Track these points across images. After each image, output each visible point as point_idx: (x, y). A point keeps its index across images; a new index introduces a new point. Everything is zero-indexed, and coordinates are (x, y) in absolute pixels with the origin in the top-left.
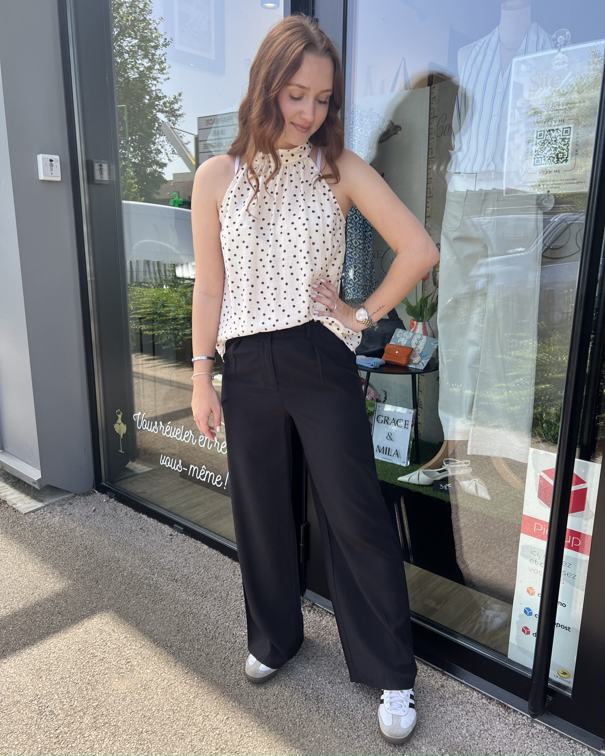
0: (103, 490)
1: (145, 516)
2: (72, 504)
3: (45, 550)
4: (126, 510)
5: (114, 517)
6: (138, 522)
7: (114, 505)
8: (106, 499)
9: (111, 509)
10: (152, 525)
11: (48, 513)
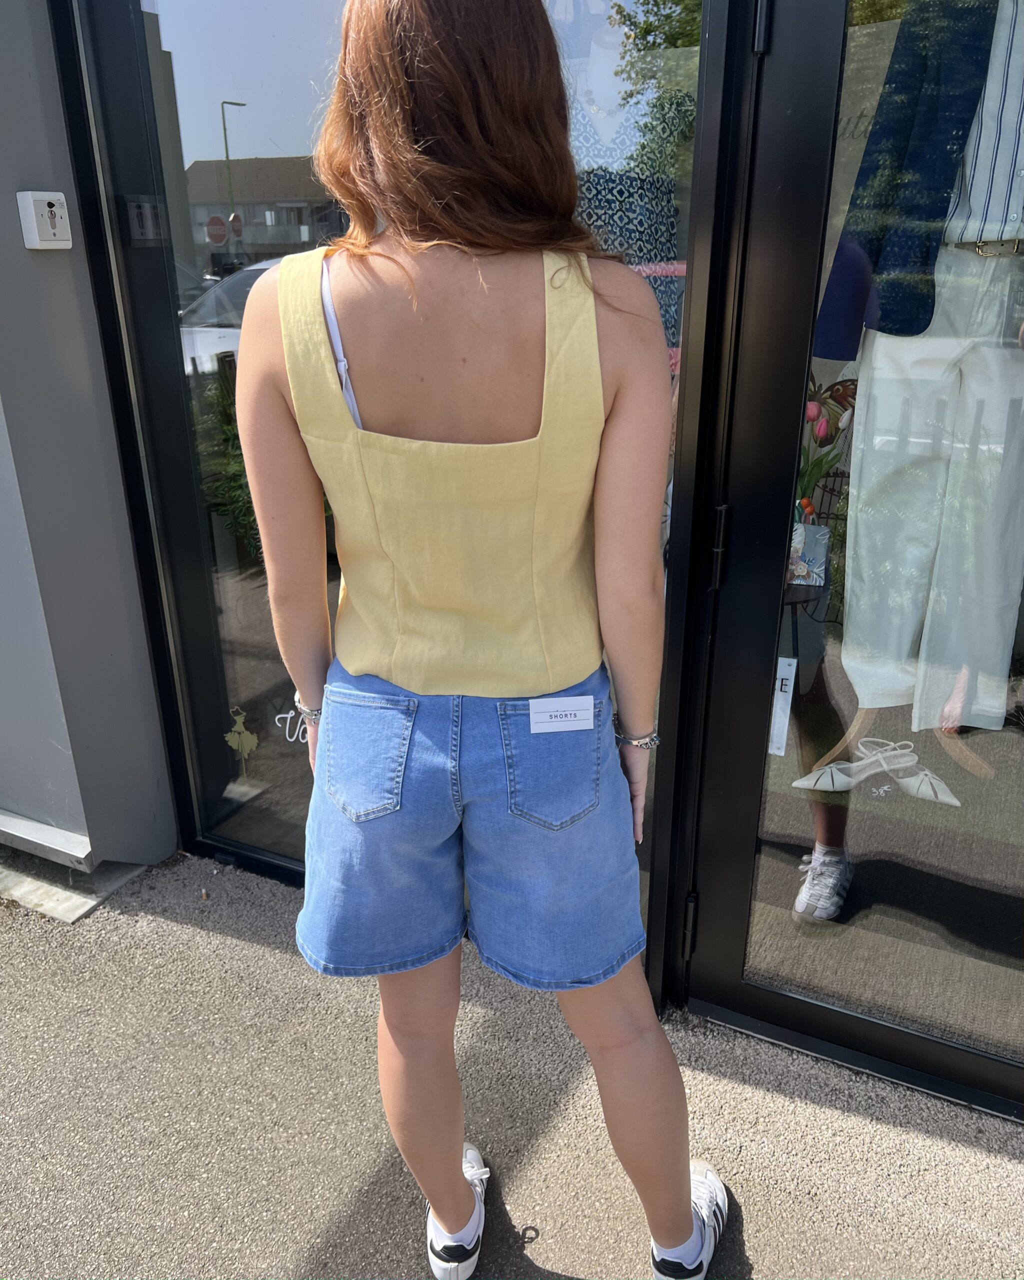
0: (204, 851)
2: (154, 888)
7: (238, 879)
8: (216, 868)
9: (237, 887)
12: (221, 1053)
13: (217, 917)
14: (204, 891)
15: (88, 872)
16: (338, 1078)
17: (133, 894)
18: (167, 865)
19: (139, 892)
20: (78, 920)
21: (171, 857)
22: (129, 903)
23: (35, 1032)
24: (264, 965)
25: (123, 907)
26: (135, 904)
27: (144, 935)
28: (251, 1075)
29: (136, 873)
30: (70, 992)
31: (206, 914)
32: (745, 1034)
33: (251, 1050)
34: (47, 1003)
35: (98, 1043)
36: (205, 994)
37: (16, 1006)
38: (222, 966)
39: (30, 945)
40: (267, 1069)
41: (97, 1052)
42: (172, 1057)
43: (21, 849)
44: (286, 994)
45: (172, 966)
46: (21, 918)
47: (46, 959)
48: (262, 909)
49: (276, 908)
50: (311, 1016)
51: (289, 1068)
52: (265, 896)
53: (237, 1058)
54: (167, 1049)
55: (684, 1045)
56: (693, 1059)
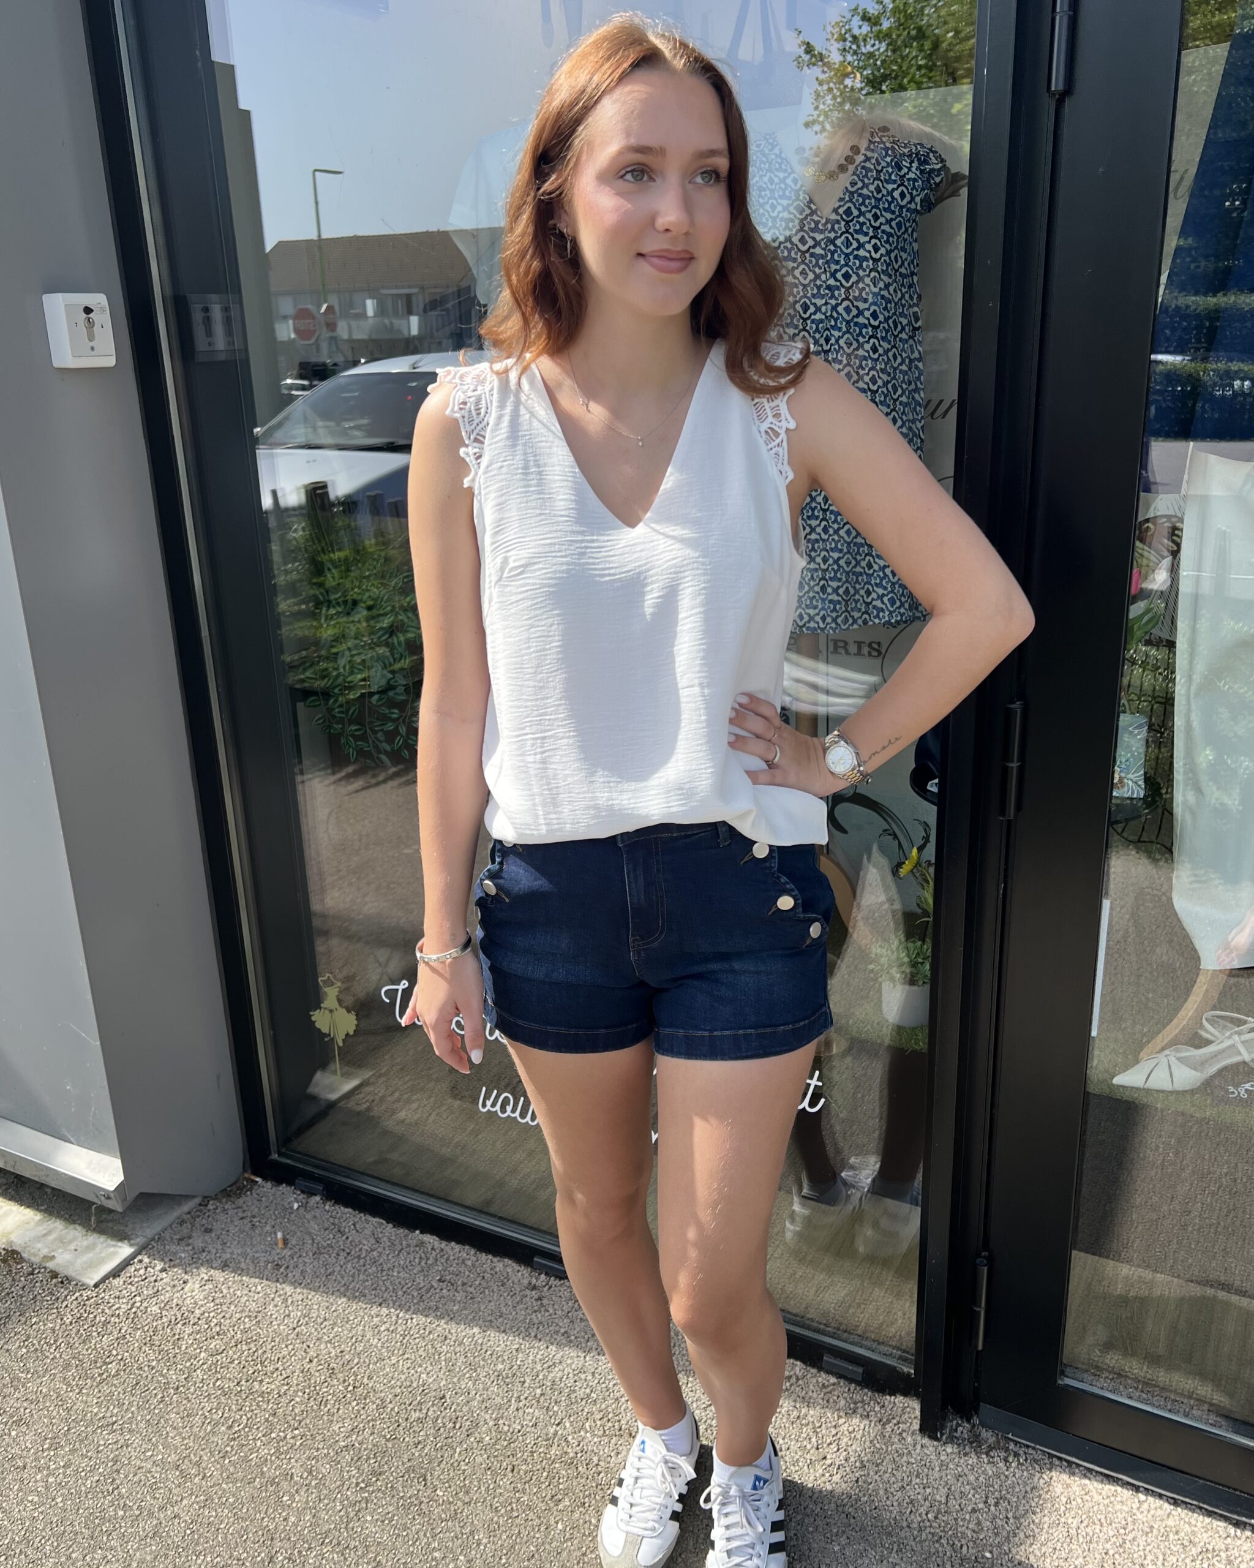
0: (281, 1175)
1: (430, 1239)
2: (210, 1231)
3: (223, 1399)
4: (369, 1227)
5: (348, 1254)
6: (421, 1258)
7: (328, 1216)
8: (297, 1200)
9: (325, 1229)
10: (464, 1263)
11: (160, 1272)
12: (302, 1493)
13: (298, 1275)
14: (280, 1235)
15: (120, 1210)
16: (472, 1533)
17: (181, 1239)
18: (230, 1196)
19: (190, 1237)
20: (103, 1280)
21: (235, 1183)
22: (175, 1254)
23: (37, 1459)
24: (364, 1351)
25: (167, 1259)
26: (183, 1255)
27: (195, 1303)
28: (346, 1528)
29: (187, 1207)
30: (88, 1395)
31: (282, 1270)
32: (1066, 1461)
33: (345, 1487)
34: (55, 1413)
35: (126, 1477)
36: (280, 1396)
37: (12, 1416)
38: (305, 1351)
39: (34, 1320)
40: (369, 1518)
41: (124, 1490)
42: (231, 1500)
43: (27, 1175)
44: (396, 1396)
45: (234, 1353)
46: (22, 1279)
47: (55, 1341)
48: (362, 1262)
49: (381, 1260)
50: (432, 1431)
51: (401, 1518)
52: (365, 1242)
53: (326, 1501)
54: (224, 1486)
55: (977, 1479)
56: (991, 1501)
